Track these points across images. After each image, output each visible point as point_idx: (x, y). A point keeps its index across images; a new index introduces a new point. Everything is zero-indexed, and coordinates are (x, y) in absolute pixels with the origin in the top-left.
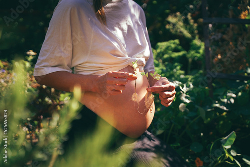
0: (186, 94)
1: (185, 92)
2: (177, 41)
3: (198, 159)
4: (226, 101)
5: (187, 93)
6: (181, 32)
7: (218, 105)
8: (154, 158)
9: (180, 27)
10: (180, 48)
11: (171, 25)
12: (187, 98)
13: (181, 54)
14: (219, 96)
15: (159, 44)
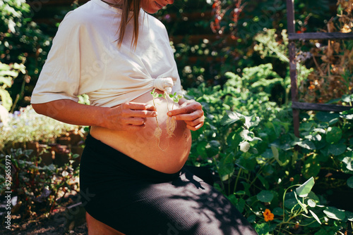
0: (249, 130)
1: (248, 128)
2: (270, 66)
3: (268, 210)
4: (309, 137)
5: (250, 128)
6: (274, 53)
7: (299, 144)
8: (194, 208)
9: (272, 48)
10: (275, 74)
11: (261, 45)
12: (249, 135)
13: (273, 81)
14: (304, 131)
15: (246, 70)
